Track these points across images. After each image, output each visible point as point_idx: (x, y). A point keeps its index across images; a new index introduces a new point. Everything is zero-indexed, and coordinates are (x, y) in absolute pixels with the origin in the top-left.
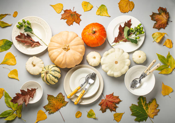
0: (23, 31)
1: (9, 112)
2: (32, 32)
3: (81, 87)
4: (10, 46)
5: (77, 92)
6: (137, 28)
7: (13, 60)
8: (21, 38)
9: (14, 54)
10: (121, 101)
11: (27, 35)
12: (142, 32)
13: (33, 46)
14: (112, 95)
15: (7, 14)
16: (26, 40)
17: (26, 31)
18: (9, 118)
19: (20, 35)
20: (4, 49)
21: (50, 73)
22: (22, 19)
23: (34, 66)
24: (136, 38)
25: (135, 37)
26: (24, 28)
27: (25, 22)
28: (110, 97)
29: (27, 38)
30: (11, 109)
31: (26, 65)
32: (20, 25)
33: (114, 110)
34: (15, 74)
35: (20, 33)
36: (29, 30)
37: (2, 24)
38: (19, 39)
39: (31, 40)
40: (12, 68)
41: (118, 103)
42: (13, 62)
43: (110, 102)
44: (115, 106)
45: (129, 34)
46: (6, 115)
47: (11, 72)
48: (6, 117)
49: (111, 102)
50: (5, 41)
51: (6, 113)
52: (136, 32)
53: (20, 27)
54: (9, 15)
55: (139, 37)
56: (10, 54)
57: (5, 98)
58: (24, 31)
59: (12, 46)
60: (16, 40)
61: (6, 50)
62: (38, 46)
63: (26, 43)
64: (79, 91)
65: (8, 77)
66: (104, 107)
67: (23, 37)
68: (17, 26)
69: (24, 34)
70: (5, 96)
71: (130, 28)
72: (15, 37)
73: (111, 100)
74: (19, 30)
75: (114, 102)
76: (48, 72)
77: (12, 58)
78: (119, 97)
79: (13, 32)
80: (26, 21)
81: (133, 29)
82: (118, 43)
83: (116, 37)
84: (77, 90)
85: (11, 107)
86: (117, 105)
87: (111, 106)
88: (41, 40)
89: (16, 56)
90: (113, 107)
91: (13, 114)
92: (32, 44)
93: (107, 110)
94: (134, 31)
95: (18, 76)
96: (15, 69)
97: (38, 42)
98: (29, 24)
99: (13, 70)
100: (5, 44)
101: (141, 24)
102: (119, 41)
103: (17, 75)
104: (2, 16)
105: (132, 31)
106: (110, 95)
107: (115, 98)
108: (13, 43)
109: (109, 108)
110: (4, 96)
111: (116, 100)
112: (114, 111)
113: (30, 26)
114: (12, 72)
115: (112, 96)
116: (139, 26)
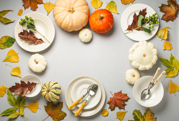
0: (25, 28)
1: (11, 110)
2: (35, 29)
3: (82, 98)
4: (13, 43)
5: (78, 104)
6: (152, 17)
7: (16, 57)
8: (23, 35)
9: (17, 51)
10: (129, 99)
11: (30, 31)
12: (157, 22)
13: (36, 43)
14: (120, 92)
15: (10, 11)
16: (29, 37)
17: (29, 28)
18: (12, 116)
19: (23, 31)
20: (7, 46)
21: (51, 90)
22: (25, 15)
23: (37, 63)
24: (150, 28)
25: (149, 26)
26: (26, 24)
27: (27, 19)
28: (118, 95)
29: (29, 35)
30: (13, 107)
31: (29, 62)
32: (23, 21)
33: (123, 107)
34: (17, 72)
35: (23, 30)
36: (32, 26)
37: (5, 21)
38: (21, 36)
39: (34, 37)
40: (15, 65)
41: (127, 100)
42: (16, 59)
43: (118, 100)
44: (123, 104)
45: (143, 23)
46: (9, 113)
47: (13, 70)
48: (9, 115)
49: (120, 100)
50: (7, 38)
51: (8, 111)
52: (150, 22)
53: (23, 23)
54: (11, 11)
55: (153, 27)
56: (13, 51)
57: (8, 96)
58: (27, 28)
59: (15, 43)
60: (19, 37)
61: (9, 46)
62: (41, 43)
63: (29, 40)
64: (80, 102)
65: (11, 74)
66: (113, 105)
67: (26, 34)
68: (20, 22)
69: (27, 31)
70: (8, 94)
71: (145, 17)
72: (18, 34)
73: (119, 98)
74: (22, 26)
75: (122, 100)
76: (49, 90)
77: (15, 55)
78: (127, 94)
79: (15, 29)
80: (29, 17)
81: (147, 18)
82: (131, 31)
83: (130, 25)
84: (79, 101)
85: (13, 104)
86: (126, 103)
87: (119, 104)
88: (44, 37)
89: (19, 53)
90: (122, 105)
91: (15, 112)
92: (35, 41)
93: (116, 108)
94: (149, 20)
95: (20, 74)
96: (18, 66)
97: (41, 39)
98: (32, 20)
99: (16, 68)
100: (8, 41)
101: (156, 14)
102: (132, 29)
103: (19, 72)
104: (5, 12)
105: (147, 20)
106: (119, 92)
107: (123, 96)
108: (16, 40)
109: (117, 106)
110: (6, 94)
111: (124, 97)
112: (123, 109)
113: (32, 23)
114: (15, 69)
115: (121, 94)
116: (154, 15)
